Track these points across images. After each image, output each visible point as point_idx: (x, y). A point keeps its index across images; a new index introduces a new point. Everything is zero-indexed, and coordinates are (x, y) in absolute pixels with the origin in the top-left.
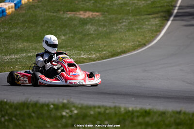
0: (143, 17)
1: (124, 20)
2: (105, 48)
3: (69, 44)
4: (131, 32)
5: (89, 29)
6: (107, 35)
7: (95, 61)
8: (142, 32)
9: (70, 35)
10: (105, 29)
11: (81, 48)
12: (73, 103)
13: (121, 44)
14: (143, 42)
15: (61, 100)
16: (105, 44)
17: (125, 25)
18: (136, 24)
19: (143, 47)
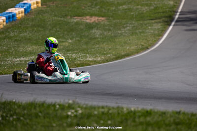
0: (146, 22)
1: (128, 25)
2: (110, 51)
3: (76, 47)
4: (134, 36)
5: (95, 33)
6: (112, 39)
7: (100, 63)
8: (145, 36)
9: (77, 39)
10: (110, 33)
11: (87, 51)
12: (78, 104)
13: (125, 47)
14: (146, 45)
15: (66, 101)
16: (110, 47)
17: (129, 30)
18: (139, 29)
19: (146, 50)
